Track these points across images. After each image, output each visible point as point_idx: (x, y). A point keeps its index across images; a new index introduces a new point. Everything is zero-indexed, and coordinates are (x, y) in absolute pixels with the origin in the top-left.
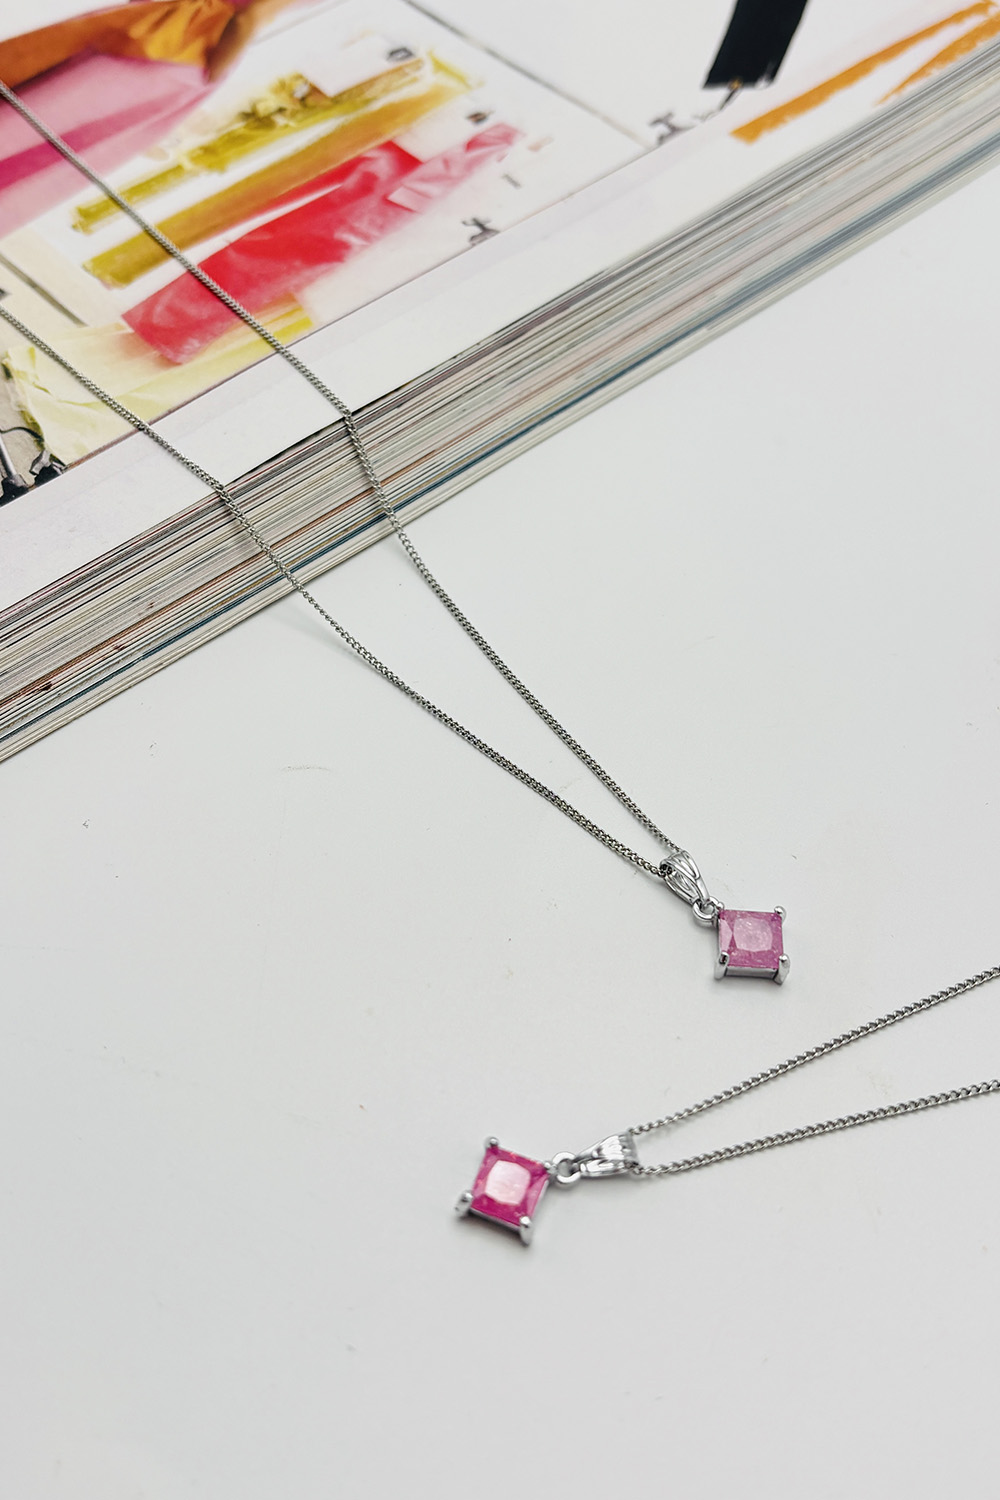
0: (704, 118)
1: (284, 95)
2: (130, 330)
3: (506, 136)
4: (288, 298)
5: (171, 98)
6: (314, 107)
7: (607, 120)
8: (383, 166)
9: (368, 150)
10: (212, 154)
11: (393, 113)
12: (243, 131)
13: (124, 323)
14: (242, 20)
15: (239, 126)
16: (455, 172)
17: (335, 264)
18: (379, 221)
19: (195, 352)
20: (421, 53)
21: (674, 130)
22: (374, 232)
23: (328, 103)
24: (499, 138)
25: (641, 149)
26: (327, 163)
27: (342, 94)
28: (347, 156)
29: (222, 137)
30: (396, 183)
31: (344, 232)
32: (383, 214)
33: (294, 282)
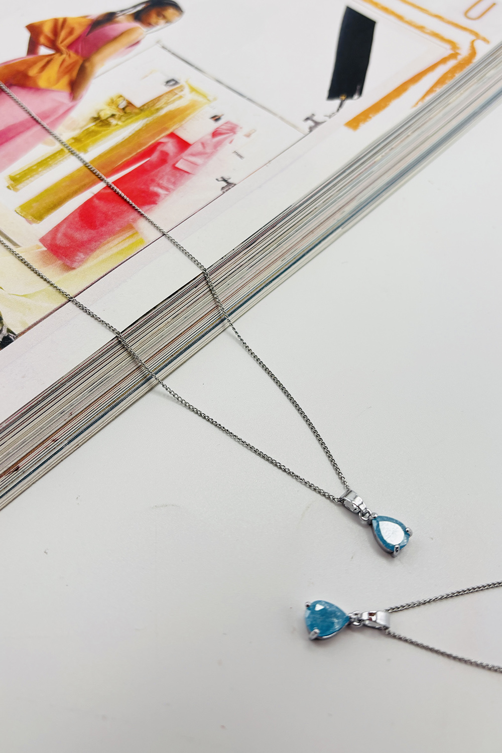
0: (330, 117)
1: (114, 107)
2: (45, 249)
3: (233, 129)
4: (130, 227)
5: (54, 110)
6: (130, 114)
7: (282, 118)
8: (170, 147)
11: (172, 116)
12: (94, 128)
13: (41, 244)
14: (87, 64)
15: (92, 125)
16: (208, 150)
17: (152, 205)
18: (173, 180)
19: (82, 261)
20: (182, 82)
21: (317, 124)
22: (171, 186)
23: (137, 111)
24: (228, 130)
25: (302, 135)
26: (140, 145)
27: (144, 105)
28: (150, 141)
29: (83, 132)
30: (179, 157)
31: (155, 186)
32: (174, 175)
33: (131, 217)
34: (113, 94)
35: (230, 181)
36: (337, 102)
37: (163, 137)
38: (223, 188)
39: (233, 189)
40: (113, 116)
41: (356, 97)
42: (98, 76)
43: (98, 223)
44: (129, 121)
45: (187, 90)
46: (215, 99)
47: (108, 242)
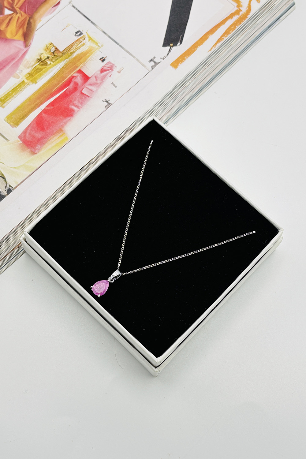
0: (163, 59)
1: (48, 51)
2: (21, 142)
3: (111, 68)
4: (60, 130)
6: (57, 56)
7: (137, 60)
8: (79, 79)
9: (75, 73)
10: (32, 76)
11: (79, 58)
13: (19, 140)
14: (32, 20)
15: (37, 65)
16: (99, 82)
17: (71, 117)
18: (81, 101)
19: (39, 149)
20: (84, 33)
21: (156, 64)
22: (80, 105)
23: (61, 54)
24: (109, 68)
25: (148, 71)
26: (64, 78)
27: (64, 50)
28: (68, 76)
29: (33, 69)
30: (83, 86)
31: (72, 105)
32: (81, 98)
33: (61, 124)
34: (47, 42)
35: (109, 102)
36: (168, 48)
38: (106, 106)
39: (111, 107)
40: (48, 57)
41: (179, 44)
43: (45, 128)
44: (57, 61)
45: (87, 39)
46: (102, 46)
47: (51, 139)
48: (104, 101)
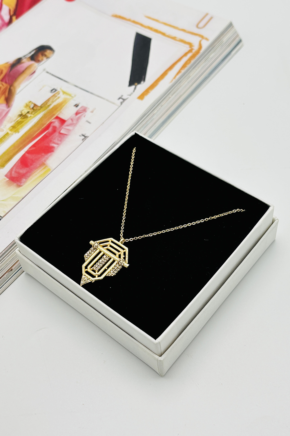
0: (130, 95)
1: (28, 108)
2: (8, 179)
3: (85, 110)
4: (43, 164)
6: (36, 110)
7: (107, 100)
8: (57, 124)
9: (53, 120)
10: (15, 128)
11: (56, 108)
12: (20, 120)
13: (6, 178)
14: (12, 88)
15: (19, 119)
16: (75, 122)
17: (52, 153)
18: (60, 139)
19: (25, 182)
20: (59, 90)
21: (124, 100)
22: (59, 142)
23: (39, 108)
24: (83, 110)
25: (117, 107)
26: (43, 125)
27: (42, 105)
29: (16, 123)
30: (61, 128)
31: (52, 143)
32: (60, 137)
33: (44, 159)
34: (27, 101)
35: (86, 135)
36: (133, 87)
37: (53, 119)
38: (83, 139)
39: (87, 139)
40: (28, 112)
41: (142, 82)
42: (18, 93)
43: (29, 165)
44: (36, 113)
45: (61, 93)
46: (75, 96)
47: (35, 172)
48: (81, 135)
